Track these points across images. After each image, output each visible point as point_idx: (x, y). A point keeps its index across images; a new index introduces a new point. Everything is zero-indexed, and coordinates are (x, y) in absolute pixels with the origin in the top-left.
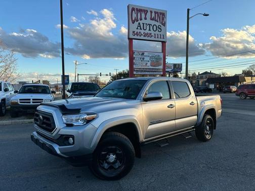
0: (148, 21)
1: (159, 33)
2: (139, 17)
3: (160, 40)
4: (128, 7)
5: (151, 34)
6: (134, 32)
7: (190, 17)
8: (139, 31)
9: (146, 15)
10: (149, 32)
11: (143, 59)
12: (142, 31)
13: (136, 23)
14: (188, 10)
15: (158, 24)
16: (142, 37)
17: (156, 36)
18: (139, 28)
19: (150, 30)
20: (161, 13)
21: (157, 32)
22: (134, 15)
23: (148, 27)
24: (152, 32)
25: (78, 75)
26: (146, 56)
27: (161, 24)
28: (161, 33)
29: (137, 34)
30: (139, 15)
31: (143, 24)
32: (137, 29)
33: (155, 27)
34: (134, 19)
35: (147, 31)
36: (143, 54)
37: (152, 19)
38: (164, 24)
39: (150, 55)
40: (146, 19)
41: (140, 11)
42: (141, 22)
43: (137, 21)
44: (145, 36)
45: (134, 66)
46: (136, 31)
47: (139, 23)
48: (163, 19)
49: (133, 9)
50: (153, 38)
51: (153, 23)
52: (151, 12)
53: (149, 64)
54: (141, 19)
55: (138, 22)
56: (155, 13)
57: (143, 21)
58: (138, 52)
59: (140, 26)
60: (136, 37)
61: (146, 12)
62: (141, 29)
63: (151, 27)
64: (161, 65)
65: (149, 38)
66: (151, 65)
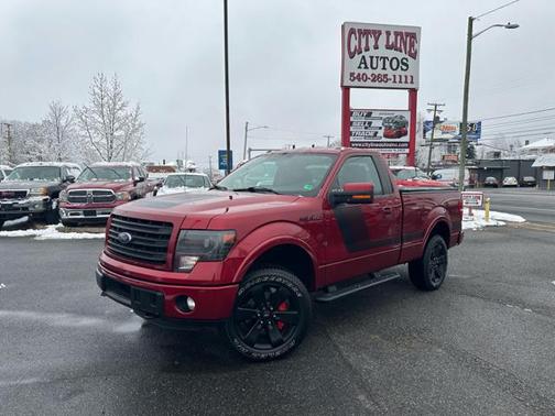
0: (382, 52)
1: (403, 73)
2: (363, 45)
3: (403, 85)
4: (343, 27)
5: (386, 75)
6: (352, 74)
7: (473, 33)
8: (362, 71)
9: (377, 40)
10: (383, 72)
11: (370, 123)
12: (369, 72)
13: (358, 58)
14: (471, 20)
15: (400, 56)
16: (369, 83)
17: (398, 80)
18: (363, 66)
19: (384, 68)
20: (407, 34)
21: (399, 72)
22: (354, 43)
23: (381, 63)
24: (389, 71)
25: (250, 150)
26: (375, 118)
27: (407, 56)
28: (408, 73)
29: (359, 78)
30: (363, 40)
31: (372, 57)
32: (359, 67)
33: (395, 62)
34: (352, 50)
35: (379, 71)
36: (369, 114)
37: (388, 47)
38: (414, 56)
39: (384, 117)
40: (376, 47)
41: (365, 33)
42: (367, 55)
43: (360, 53)
44: (373, 81)
45: (352, 139)
46: (357, 72)
47: (363, 57)
48: (412, 45)
49: (352, 31)
50: (390, 84)
51: (391, 54)
52: (388, 33)
53: (381, 133)
54: (367, 49)
55: (361, 55)
56: (397, 34)
57: (372, 52)
58: (360, 111)
59: (365, 63)
60: (356, 83)
61: (377, 34)
62: (366, 67)
63: (387, 63)
64: (406, 134)
65: (383, 84)
66: (385, 136)
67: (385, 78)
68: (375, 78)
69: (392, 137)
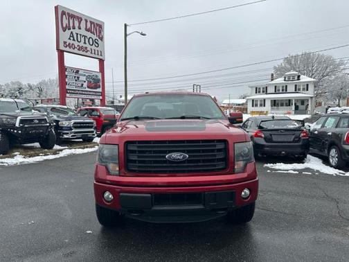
0: (83, 32)
1: (96, 49)
2: (71, 25)
3: (97, 56)
4: (56, 8)
6: (65, 43)
8: (72, 42)
9: (80, 23)
10: (84, 45)
11: (78, 78)
12: (76, 43)
13: (68, 32)
14: (126, 26)
15: (94, 37)
16: (76, 51)
17: (93, 52)
18: (72, 38)
19: (85, 43)
20: (97, 25)
21: (93, 47)
22: (65, 22)
23: (83, 39)
24: (87, 45)
26: (81, 75)
27: (98, 38)
28: (99, 49)
29: (69, 45)
30: (71, 21)
31: (77, 34)
32: (70, 39)
33: (91, 40)
34: (64, 26)
35: (82, 44)
36: (77, 72)
37: (87, 30)
38: (102, 39)
39: (87, 74)
40: (80, 28)
41: (72, 16)
42: (74, 32)
43: (69, 29)
44: (79, 50)
45: (67, 87)
46: (68, 41)
47: (72, 33)
48: (100, 32)
49: (63, 13)
50: (88, 54)
51: (89, 34)
52: (86, 21)
53: (85, 85)
54: (74, 28)
55: (70, 31)
56: (91, 23)
57: (77, 30)
58: (72, 69)
59: (73, 36)
60: (68, 49)
61: (80, 19)
62: (74, 40)
63: (87, 40)
64: (99, 87)
65: (84, 53)
66: (88, 87)
67: (85, 49)
68: (80, 48)
69: (92, 88)
